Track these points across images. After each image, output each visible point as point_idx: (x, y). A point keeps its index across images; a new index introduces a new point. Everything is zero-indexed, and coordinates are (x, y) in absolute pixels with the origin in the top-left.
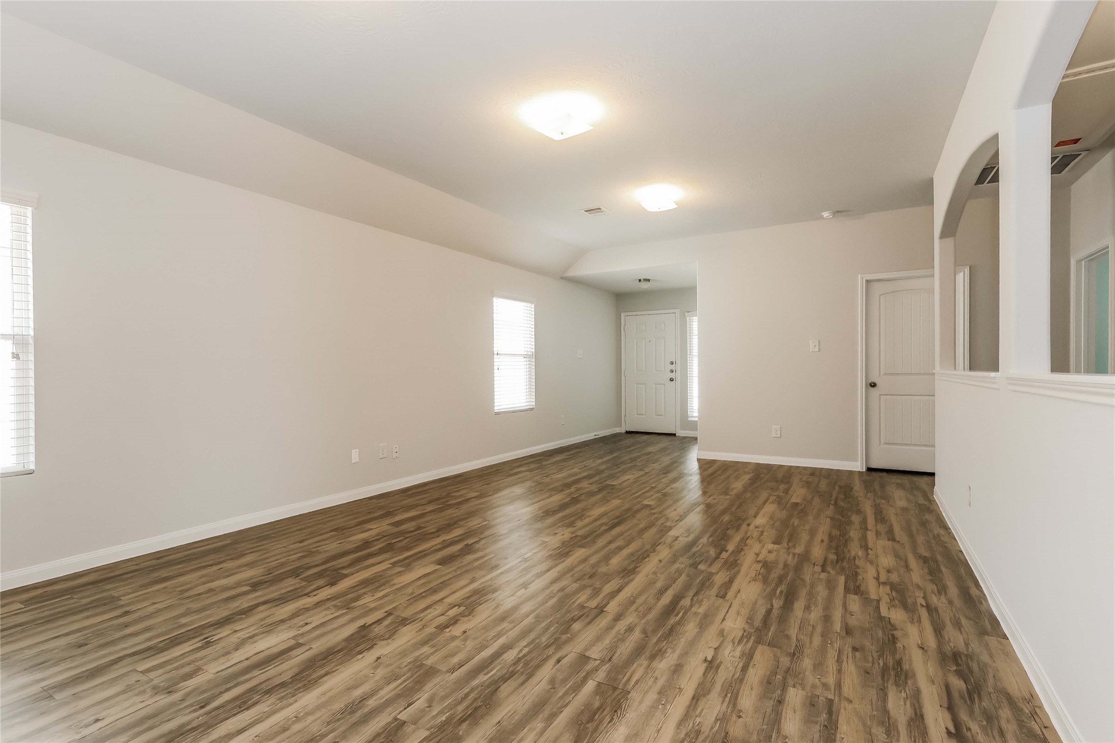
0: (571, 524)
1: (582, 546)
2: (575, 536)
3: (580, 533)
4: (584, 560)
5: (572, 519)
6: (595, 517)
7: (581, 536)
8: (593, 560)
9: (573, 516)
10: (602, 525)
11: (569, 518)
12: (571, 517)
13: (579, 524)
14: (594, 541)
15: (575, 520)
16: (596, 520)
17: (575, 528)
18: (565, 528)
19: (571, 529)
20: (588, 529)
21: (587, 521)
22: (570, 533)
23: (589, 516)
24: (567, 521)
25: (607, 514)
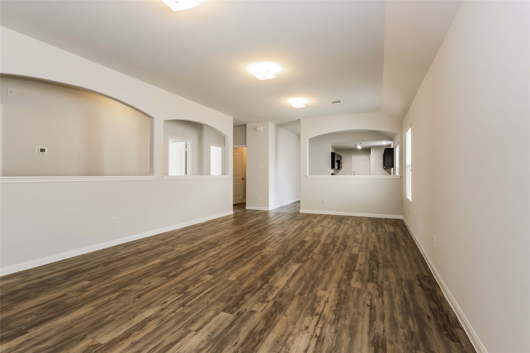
0: (263, 257)
1: (257, 247)
2: (260, 251)
3: (258, 253)
4: (255, 243)
5: (263, 261)
6: (251, 262)
7: (258, 251)
8: (252, 243)
9: (263, 263)
10: (247, 257)
11: (266, 261)
12: (264, 262)
13: (259, 257)
14: (252, 249)
15: (262, 260)
16: (250, 260)
17: (261, 255)
18: (266, 255)
19: (263, 254)
20: (254, 255)
21: (255, 260)
22: (263, 252)
23: (254, 262)
24: (266, 259)
25: (243, 264)
